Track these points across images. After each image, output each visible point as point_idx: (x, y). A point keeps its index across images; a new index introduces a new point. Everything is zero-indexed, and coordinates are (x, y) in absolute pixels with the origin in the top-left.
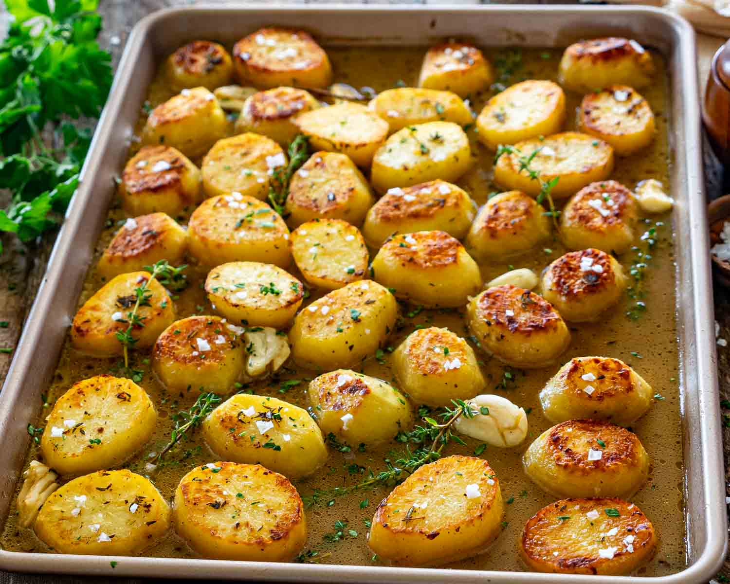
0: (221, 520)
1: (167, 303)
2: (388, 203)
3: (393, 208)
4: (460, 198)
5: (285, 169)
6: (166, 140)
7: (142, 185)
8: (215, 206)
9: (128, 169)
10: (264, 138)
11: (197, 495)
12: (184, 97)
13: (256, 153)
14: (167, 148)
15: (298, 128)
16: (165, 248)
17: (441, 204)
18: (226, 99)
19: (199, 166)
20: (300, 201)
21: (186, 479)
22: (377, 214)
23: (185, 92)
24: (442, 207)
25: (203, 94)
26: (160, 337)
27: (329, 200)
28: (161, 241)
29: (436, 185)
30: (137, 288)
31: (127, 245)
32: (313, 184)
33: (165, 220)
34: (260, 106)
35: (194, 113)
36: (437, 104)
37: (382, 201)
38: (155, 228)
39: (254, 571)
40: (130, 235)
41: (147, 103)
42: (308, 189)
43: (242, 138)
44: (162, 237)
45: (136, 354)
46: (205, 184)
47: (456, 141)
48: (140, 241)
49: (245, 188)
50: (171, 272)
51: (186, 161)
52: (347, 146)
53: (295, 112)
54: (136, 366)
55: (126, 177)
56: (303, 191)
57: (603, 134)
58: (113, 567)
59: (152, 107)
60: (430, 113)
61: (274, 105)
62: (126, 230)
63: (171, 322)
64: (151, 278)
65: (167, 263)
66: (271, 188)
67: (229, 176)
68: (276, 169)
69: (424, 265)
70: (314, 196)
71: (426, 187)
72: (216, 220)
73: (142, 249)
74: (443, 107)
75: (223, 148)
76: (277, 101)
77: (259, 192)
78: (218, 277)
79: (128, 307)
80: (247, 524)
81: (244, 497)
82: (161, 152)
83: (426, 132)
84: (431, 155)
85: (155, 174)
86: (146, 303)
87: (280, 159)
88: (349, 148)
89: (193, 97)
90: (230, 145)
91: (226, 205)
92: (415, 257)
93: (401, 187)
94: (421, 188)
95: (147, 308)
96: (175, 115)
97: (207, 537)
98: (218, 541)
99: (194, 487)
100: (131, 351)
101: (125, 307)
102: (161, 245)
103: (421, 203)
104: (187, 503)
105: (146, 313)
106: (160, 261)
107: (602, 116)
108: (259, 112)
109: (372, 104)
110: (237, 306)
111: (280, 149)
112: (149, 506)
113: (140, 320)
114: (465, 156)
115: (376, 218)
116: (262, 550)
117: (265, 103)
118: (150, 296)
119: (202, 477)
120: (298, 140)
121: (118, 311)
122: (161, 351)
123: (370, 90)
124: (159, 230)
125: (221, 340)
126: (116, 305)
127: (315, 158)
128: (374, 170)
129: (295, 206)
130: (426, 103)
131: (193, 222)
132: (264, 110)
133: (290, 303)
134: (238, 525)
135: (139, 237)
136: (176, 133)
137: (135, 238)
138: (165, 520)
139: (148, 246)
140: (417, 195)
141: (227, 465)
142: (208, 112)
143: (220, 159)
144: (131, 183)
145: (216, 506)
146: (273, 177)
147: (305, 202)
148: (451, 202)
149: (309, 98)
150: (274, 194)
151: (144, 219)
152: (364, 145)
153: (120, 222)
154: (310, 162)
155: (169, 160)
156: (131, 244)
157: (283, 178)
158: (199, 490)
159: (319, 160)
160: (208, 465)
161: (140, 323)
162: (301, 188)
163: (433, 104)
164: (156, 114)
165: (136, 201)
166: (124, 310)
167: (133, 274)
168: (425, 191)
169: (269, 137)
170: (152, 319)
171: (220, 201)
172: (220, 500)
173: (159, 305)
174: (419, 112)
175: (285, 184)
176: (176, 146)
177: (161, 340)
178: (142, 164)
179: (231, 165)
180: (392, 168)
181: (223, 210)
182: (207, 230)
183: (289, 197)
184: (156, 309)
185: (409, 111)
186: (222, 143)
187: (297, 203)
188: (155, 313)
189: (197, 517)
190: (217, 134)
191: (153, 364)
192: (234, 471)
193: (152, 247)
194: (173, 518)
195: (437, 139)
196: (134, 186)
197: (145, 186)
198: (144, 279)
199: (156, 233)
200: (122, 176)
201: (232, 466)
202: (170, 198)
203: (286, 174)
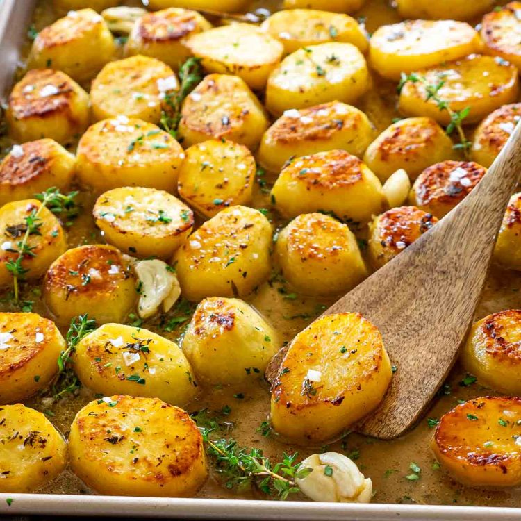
0: (119, 456)
1: (58, 231)
2: (284, 125)
3: (290, 131)
4: (358, 119)
5: (178, 92)
6: (53, 63)
7: (29, 111)
8: (101, 132)
9: (15, 94)
10: (154, 61)
11: (94, 430)
12: (72, 19)
13: (146, 76)
14: (54, 73)
15: (189, 50)
16: (53, 175)
17: (339, 126)
18: (113, 21)
19: (88, 90)
20: (192, 125)
21: (82, 413)
22: (273, 137)
23: (72, 14)
24: (340, 129)
25: (90, 15)
26: (52, 267)
27: (223, 124)
28: (50, 168)
29: (333, 107)
30: (27, 216)
31: (15, 173)
32: (207, 108)
33: (53, 146)
34: (149, 28)
35: (81, 36)
36: (332, 27)
37: (278, 123)
38: (43, 154)
39: (155, 507)
40: (17, 163)
41: (33, 27)
42: (200, 113)
43: (132, 60)
44: (50, 164)
45: (26, 285)
46: (94, 108)
47: (352, 63)
48: (27, 168)
49: (136, 112)
50: (62, 201)
51: (74, 85)
52: (241, 68)
53: (186, 34)
54: (26, 297)
55: (13, 102)
56: (196, 114)
57: (505, 54)
58: (10, 504)
59: (39, 30)
60: (324, 36)
61: (165, 27)
62: (13, 157)
63: (62, 251)
64: (42, 206)
65: (58, 191)
66: (163, 112)
67: (119, 100)
68: (167, 92)
69: (331, 186)
70: (207, 120)
71: (323, 108)
72: (106, 146)
73: (31, 176)
74: (337, 31)
75: (112, 71)
76: (166, 22)
77: (151, 117)
78: (107, 202)
79: (17, 236)
80: (145, 459)
81: (141, 431)
82: (48, 76)
83: (321, 54)
84: (328, 76)
85: (41, 99)
86: (36, 232)
87: (171, 83)
88: (242, 71)
89: (81, 19)
90: (119, 69)
91: (113, 129)
92: (319, 179)
93: (298, 109)
94: (318, 110)
95: (37, 237)
96: (61, 38)
97: (104, 473)
98: (116, 477)
99: (91, 422)
100: (20, 281)
101: (14, 237)
102: (49, 172)
103: (318, 125)
104: (83, 438)
105: (37, 242)
106: (50, 189)
107: (504, 36)
108: (148, 34)
109: (265, 25)
110: (124, 233)
111: (171, 72)
112: (45, 441)
113: (31, 249)
114: (363, 77)
115: (272, 142)
116: (162, 486)
117: (155, 25)
118: (41, 224)
119: (98, 411)
120: (189, 62)
121: (8, 241)
122: (51, 281)
123: (263, 11)
124: (47, 157)
125: (114, 270)
126: (5, 234)
127: (207, 81)
128: (269, 93)
129: (188, 131)
130: (320, 25)
131: (81, 150)
132: (154, 31)
133: (179, 232)
134: (136, 460)
135: (27, 165)
136: (63, 56)
137: (23, 165)
138: (61, 456)
139: (36, 173)
140: (315, 117)
141: (124, 398)
142: (95, 34)
143: (109, 83)
144: (17, 108)
145: (114, 441)
146: (165, 101)
147: (199, 126)
148: (349, 124)
149: (200, 20)
150: (167, 119)
151: (31, 146)
152: (259, 67)
153: (7, 150)
154: (202, 85)
155: (58, 85)
156: (18, 171)
157: (175, 101)
158: (95, 425)
159: (211, 83)
160: (104, 399)
161: (30, 252)
162: (193, 112)
163: (327, 26)
164: (42, 37)
165: (23, 127)
166: (14, 239)
167: (23, 202)
168: (322, 113)
169: (160, 59)
170: (43, 248)
171: (105, 125)
172: (118, 435)
173: (50, 233)
174: (312, 34)
175: (177, 108)
176: (63, 70)
177: (53, 269)
178: (29, 89)
179: (121, 88)
180: (287, 91)
181: (110, 134)
182: (97, 155)
183: (182, 121)
184: (46, 238)
185: (302, 33)
186: (111, 66)
187: (190, 126)
188: (46, 242)
189: (94, 452)
190: (106, 56)
191: (45, 294)
192: (131, 405)
193: (40, 173)
194: (69, 453)
195: (333, 60)
196: (21, 111)
197: (33, 111)
198: (33, 207)
199: (44, 159)
200: (8, 102)
201: (129, 400)
202: (59, 124)
203: (177, 97)
